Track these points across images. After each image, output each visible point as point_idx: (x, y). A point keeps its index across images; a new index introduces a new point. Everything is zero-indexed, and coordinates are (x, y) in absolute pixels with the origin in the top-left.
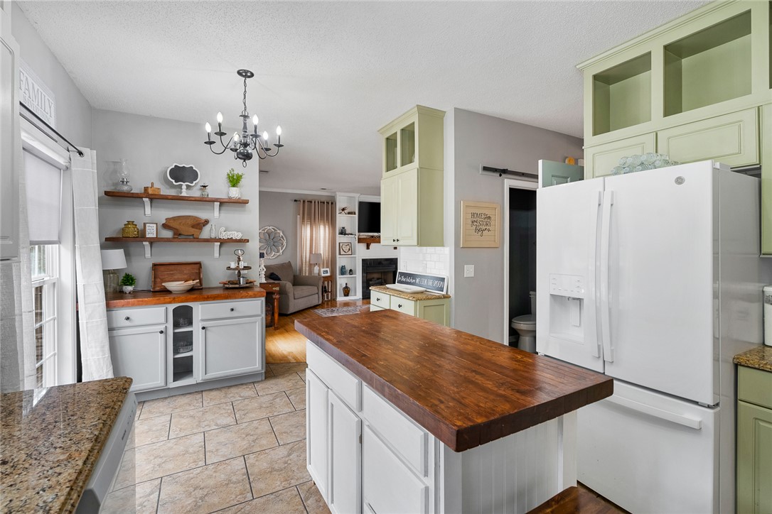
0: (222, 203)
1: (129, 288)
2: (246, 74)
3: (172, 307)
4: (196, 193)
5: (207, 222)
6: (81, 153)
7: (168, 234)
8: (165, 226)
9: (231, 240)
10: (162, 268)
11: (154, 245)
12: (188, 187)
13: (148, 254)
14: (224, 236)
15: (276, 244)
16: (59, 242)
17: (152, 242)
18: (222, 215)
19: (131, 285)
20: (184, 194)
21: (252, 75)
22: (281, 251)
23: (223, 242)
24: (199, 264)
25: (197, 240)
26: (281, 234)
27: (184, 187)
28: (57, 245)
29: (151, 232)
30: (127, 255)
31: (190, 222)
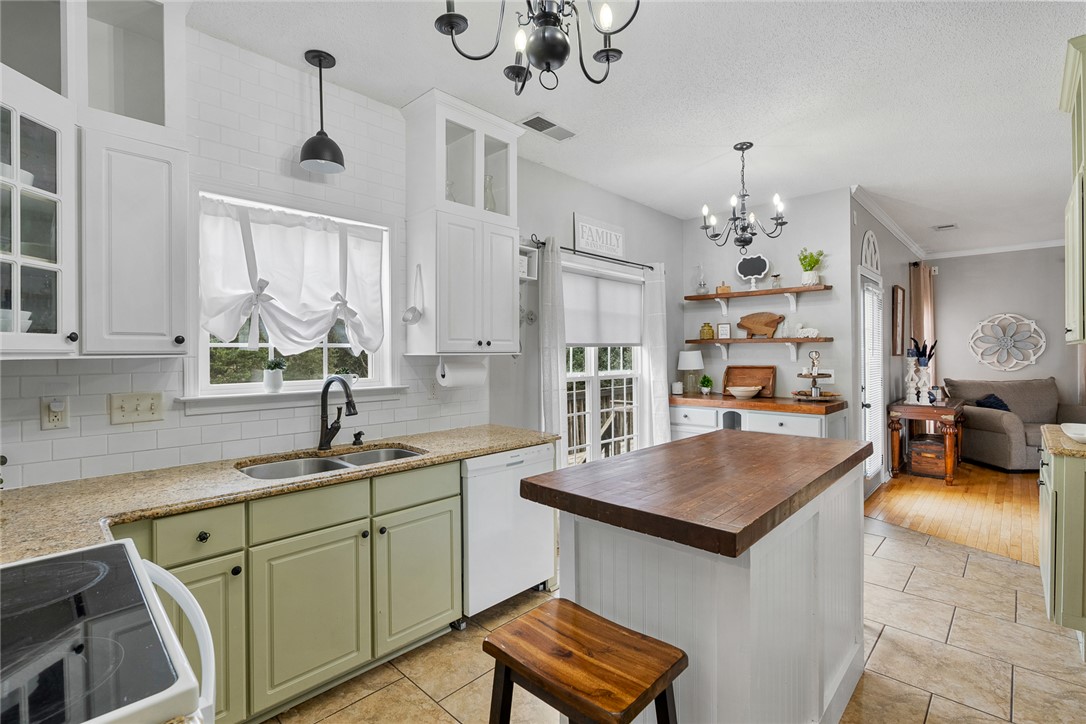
0: (799, 293)
1: (706, 390)
2: (743, 147)
3: (722, 412)
4: (769, 285)
5: (782, 319)
6: (652, 268)
7: (742, 334)
8: (740, 326)
9: (807, 340)
10: (736, 371)
11: (731, 347)
12: (757, 280)
13: (725, 357)
14: (801, 334)
15: (1018, 345)
16: (641, 345)
17: (728, 344)
18: (800, 308)
19: (707, 386)
20: (753, 289)
21: (751, 145)
22: (1033, 358)
23: (799, 343)
24: (773, 369)
25: (772, 339)
26: (1034, 326)
27: (753, 281)
28: (639, 348)
29: (724, 333)
30: (704, 357)
31: (764, 320)
